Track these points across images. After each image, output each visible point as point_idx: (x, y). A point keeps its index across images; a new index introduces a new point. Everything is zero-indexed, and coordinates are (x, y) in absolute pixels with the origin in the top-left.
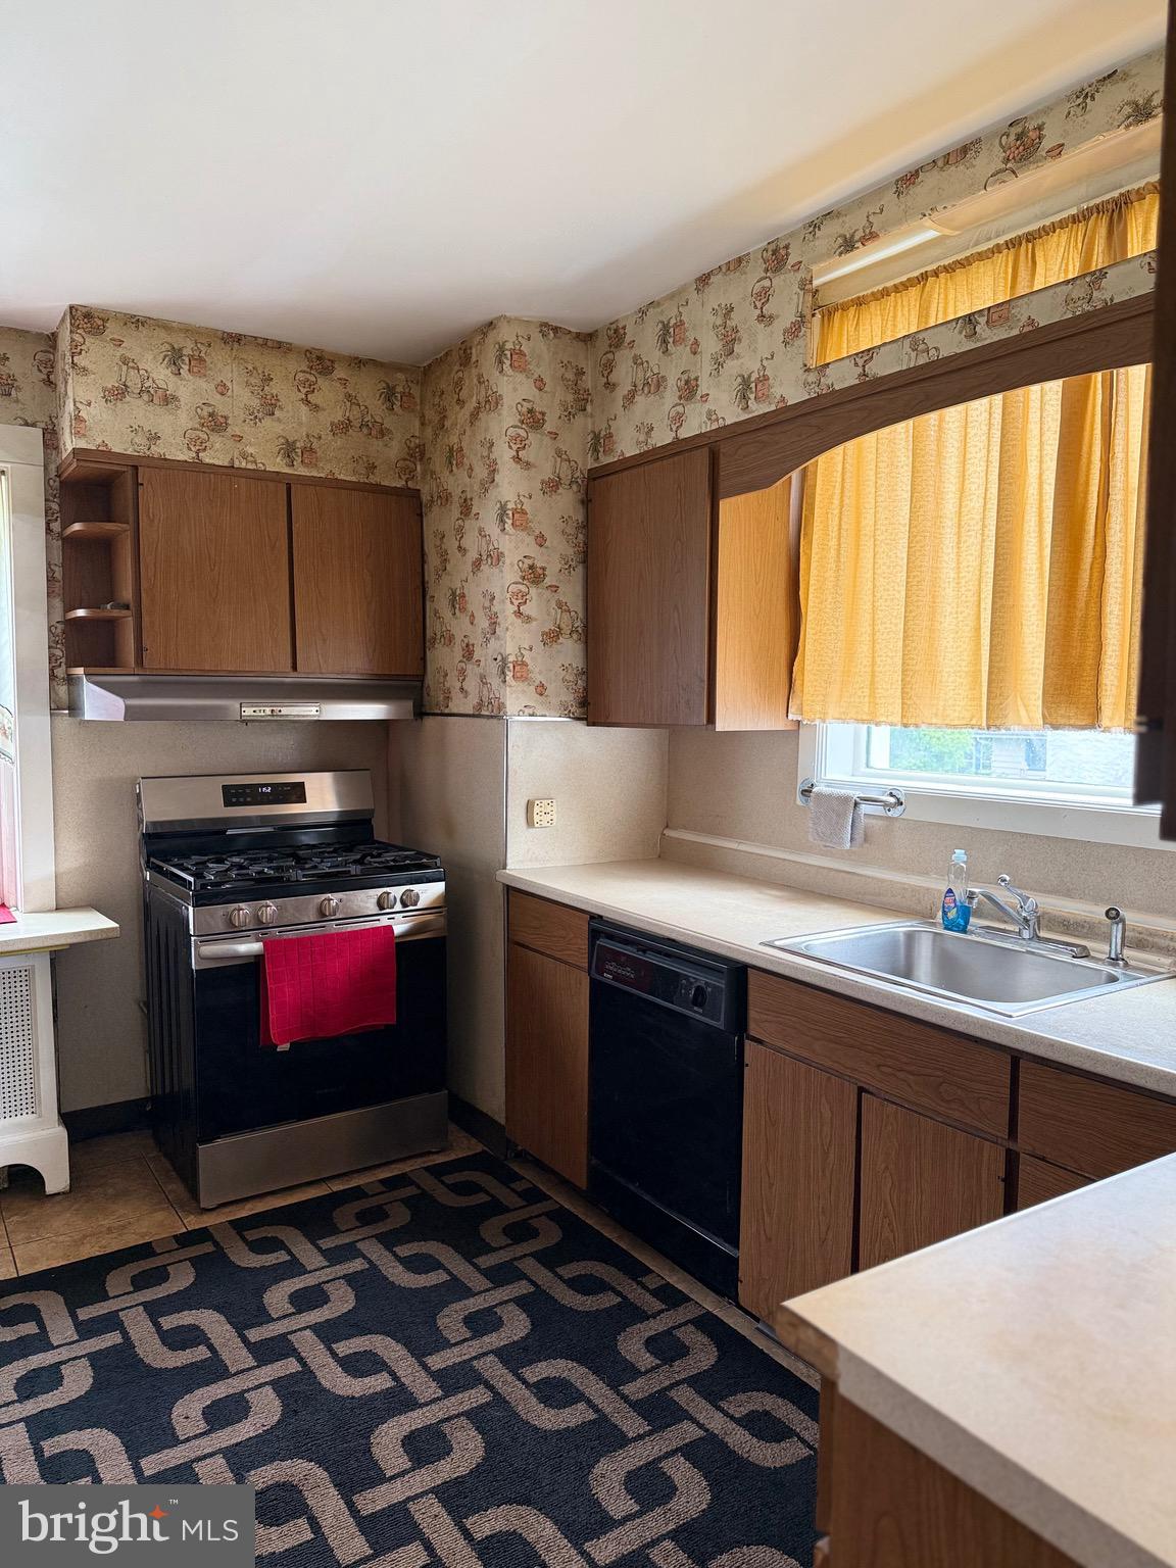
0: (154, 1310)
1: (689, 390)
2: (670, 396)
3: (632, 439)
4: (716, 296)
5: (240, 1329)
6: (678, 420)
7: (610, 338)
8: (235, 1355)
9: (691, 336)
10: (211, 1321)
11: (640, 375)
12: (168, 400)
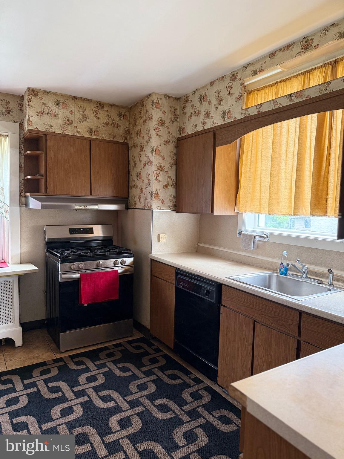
0: (46, 381)
1: (208, 115)
2: (202, 116)
3: (191, 129)
4: (216, 88)
5: (71, 387)
6: (204, 123)
7: (185, 99)
8: (70, 395)
9: (208, 99)
10: (63, 385)
11: (193, 110)
12: (56, 116)
